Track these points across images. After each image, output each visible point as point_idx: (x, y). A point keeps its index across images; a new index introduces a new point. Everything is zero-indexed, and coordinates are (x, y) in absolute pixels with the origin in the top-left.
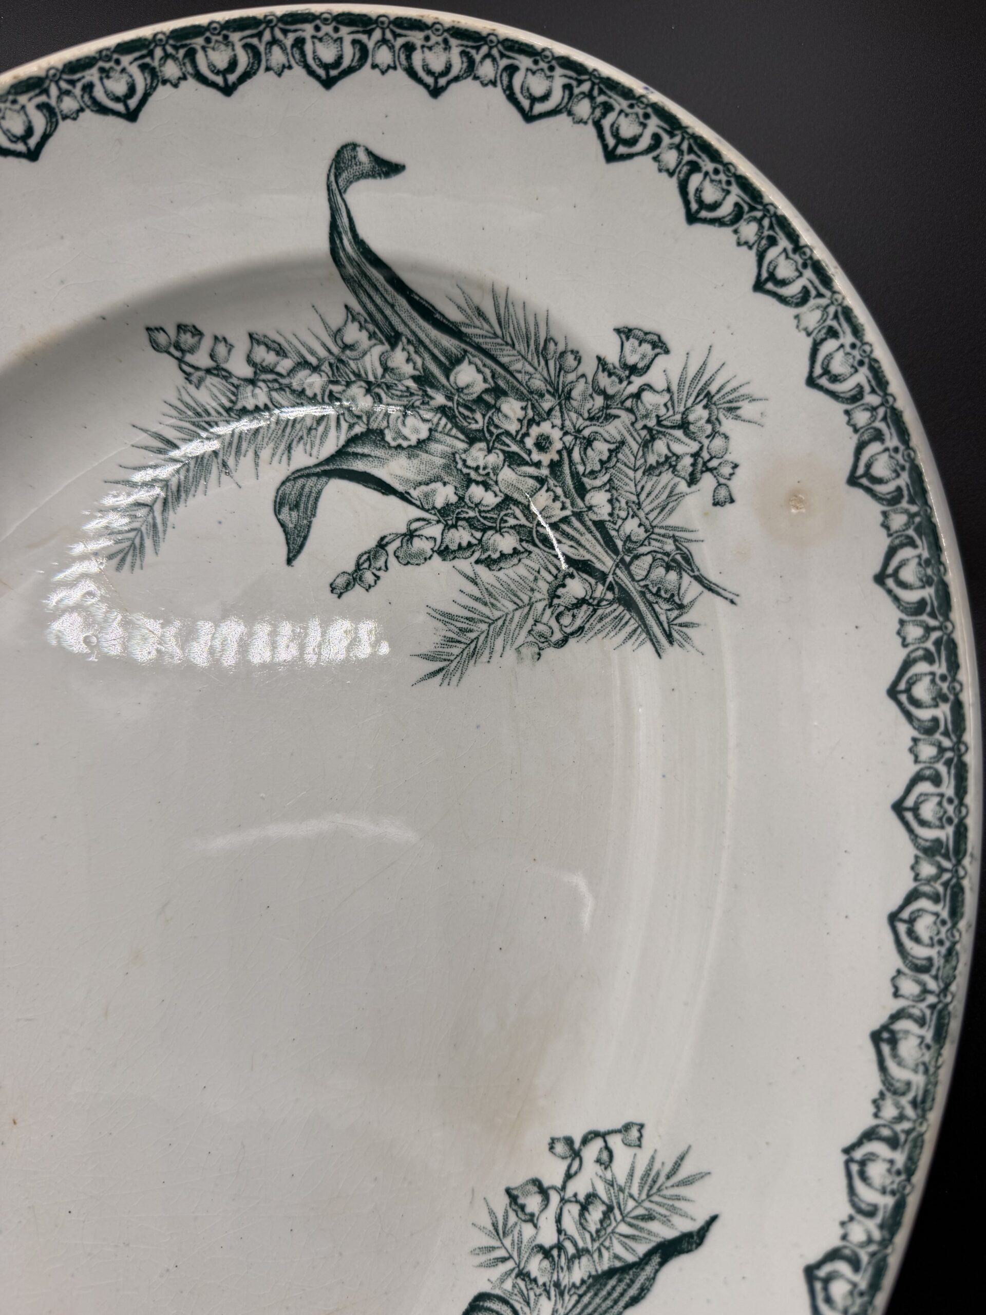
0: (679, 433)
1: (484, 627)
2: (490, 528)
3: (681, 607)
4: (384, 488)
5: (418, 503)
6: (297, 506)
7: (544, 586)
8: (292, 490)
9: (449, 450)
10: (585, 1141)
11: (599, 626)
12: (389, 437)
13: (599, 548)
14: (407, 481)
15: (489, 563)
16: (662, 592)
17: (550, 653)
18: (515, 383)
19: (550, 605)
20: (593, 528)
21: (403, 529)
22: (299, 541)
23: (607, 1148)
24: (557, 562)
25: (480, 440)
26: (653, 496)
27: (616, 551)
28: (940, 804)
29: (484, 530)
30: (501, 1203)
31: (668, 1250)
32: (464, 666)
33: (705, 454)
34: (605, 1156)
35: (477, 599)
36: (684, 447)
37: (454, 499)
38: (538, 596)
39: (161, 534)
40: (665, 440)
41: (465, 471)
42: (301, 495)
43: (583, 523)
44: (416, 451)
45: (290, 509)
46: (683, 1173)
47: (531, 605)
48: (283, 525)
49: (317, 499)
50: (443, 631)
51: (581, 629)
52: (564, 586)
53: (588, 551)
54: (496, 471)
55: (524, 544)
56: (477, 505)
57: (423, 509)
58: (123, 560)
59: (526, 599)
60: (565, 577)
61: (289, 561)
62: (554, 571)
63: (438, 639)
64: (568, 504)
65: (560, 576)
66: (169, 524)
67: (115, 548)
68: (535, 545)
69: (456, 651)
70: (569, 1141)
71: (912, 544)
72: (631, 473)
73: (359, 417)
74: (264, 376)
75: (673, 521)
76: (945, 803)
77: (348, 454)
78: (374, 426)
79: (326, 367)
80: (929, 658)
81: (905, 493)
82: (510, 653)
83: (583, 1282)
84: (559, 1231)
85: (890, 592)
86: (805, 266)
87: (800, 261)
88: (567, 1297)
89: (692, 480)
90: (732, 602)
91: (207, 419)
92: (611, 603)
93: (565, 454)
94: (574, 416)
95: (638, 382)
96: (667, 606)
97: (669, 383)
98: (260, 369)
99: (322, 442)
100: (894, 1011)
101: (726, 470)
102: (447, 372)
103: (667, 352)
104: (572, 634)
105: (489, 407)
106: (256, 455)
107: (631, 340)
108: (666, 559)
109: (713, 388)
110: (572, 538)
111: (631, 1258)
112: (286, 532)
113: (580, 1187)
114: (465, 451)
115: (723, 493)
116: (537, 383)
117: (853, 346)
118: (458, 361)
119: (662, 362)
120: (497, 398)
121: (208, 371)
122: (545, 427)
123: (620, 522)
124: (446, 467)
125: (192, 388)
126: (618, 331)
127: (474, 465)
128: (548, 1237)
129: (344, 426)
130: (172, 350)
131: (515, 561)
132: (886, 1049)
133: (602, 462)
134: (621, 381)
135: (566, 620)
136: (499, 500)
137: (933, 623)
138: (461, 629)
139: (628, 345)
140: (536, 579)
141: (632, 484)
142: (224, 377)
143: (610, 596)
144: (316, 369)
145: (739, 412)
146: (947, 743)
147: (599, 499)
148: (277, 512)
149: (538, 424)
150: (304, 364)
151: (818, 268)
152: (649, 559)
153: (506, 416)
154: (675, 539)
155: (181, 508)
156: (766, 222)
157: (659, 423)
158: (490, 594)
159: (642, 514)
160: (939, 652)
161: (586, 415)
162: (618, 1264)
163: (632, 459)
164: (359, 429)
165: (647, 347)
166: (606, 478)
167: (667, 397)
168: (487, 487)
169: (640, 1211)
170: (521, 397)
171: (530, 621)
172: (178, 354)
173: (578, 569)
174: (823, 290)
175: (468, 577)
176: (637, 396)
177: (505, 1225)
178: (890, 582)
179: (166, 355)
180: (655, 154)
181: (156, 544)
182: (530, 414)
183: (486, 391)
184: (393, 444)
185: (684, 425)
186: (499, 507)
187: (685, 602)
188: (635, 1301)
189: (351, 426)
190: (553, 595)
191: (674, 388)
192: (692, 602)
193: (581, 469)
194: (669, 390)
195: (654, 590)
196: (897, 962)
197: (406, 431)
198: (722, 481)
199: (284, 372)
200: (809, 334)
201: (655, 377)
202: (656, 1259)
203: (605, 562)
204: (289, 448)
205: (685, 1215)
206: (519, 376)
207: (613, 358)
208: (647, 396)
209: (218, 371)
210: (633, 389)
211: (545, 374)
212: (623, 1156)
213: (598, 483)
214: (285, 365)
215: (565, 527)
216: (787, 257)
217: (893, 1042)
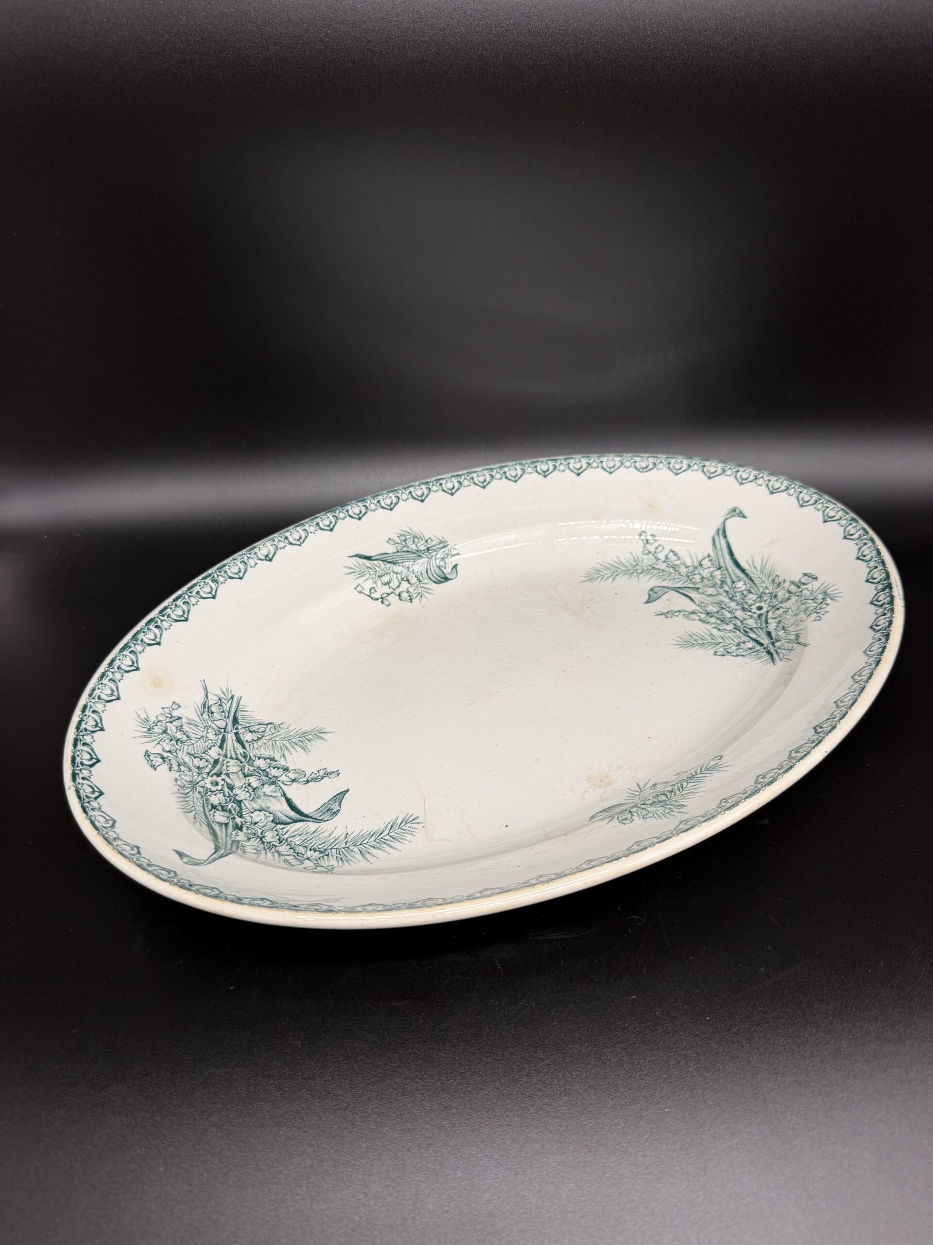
0: (169, 731)
1: (293, 740)
2: (261, 770)
3: (220, 699)
4: (289, 802)
5: (281, 790)
6: (329, 810)
7: (260, 743)
8: (326, 816)
9: (252, 803)
10: (377, 599)
11: (253, 721)
12: (272, 818)
13: (229, 742)
14: (278, 800)
15: (272, 759)
16: (222, 710)
17: (277, 722)
18: (205, 803)
19: (263, 736)
20: (224, 749)
21: (294, 783)
22: (338, 797)
23: (371, 593)
24: (248, 748)
25: (237, 800)
26: (195, 732)
27: (224, 736)
28: (203, 588)
29: (264, 770)
30: (416, 601)
31: (368, 558)
32: (311, 731)
33: (168, 720)
34: (373, 591)
35: (288, 749)
36: (172, 728)
37: (266, 786)
38: (265, 741)
39: (391, 823)
40: (175, 735)
41: (252, 793)
42: (324, 813)
43: (226, 753)
44: (265, 808)
45: (332, 810)
46: (351, 571)
47: (270, 739)
48: (340, 805)
49: (319, 809)
50: (309, 744)
51: (259, 724)
52: (252, 740)
53: (233, 744)
54: (241, 787)
55: (254, 759)
56: (259, 780)
57: (281, 788)
58: (413, 820)
59: (270, 742)
61: (347, 791)
62: (252, 746)
63: (313, 742)
64: (225, 762)
65: (251, 743)
66: (385, 825)
67: (414, 826)
68: (250, 757)
69: (310, 736)
70: (382, 602)
71: (142, 641)
72: (195, 745)
73: (276, 830)
75: (197, 719)
76: (202, 586)
77: (293, 820)
78: (273, 825)
80: (169, 616)
81: (130, 651)
82: (291, 728)
83: (399, 566)
84: (400, 583)
85: (160, 638)
86: (85, 715)
87: (86, 717)
88: (407, 566)
89: (179, 718)
90: (204, 681)
91: (339, 856)
92: (241, 725)
93: (210, 774)
94: (195, 778)
95: (165, 755)
96: (224, 705)
97: (157, 745)
99: (300, 828)
100: (261, 561)
101: (167, 710)
102: (226, 825)
103: (147, 751)
104: (264, 724)
105: (222, 807)
106: (330, 835)
107: (154, 764)
108: (210, 715)
109: (146, 730)
110: (235, 752)
111: (381, 562)
112: (341, 801)
113: (386, 589)
114: (246, 799)
115: (174, 707)
116: (197, 795)
117: (99, 689)
118: (218, 823)
119: (151, 751)
120: (216, 806)
122: (209, 786)
123: (214, 741)
124: (258, 798)
126: (155, 769)
127: (247, 793)
128: (405, 585)
129: (285, 831)
131: (262, 756)
132: (270, 556)
133: (201, 759)
134: (170, 760)
135: (263, 729)
136: (249, 778)
137: (159, 621)
138: (302, 742)
139: (157, 764)
140: (260, 746)
141: (198, 743)
143: (240, 727)
145: (146, 717)
146: (187, 597)
147: (214, 753)
148: (338, 811)
149: (210, 789)
151: (83, 710)
152: (215, 722)
153: (219, 800)
154: (202, 715)
155: (376, 828)
156: (82, 734)
157: (172, 740)
158: (281, 749)
159: (204, 734)
160: (165, 614)
161: (191, 772)
162: (385, 563)
163: (190, 747)
164: (281, 826)
165: (152, 757)
166: (203, 755)
167: (161, 742)
168: (249, 785)
169: (370, 570)
170: (207, 800)
171: (275, 735)
173: (242, 742)
174: (89, 707)
175: (285, 758)
176: (170, 752)
177: (418, 595)
178: (158, 640)
180: (88, 778)
181: (396, 820)
182: (209, 793)
183: (218, 810)
184: (272, 815)
185: (165, 732)
186: (251, 775)
187: (218, 699)
188: (386, 554)
189: (282, 829)
190: (259, 739)
191: (156, 742)
192: (216, 695)
193: (210, 766)
194: (159, 743)
195: (223, 714)
196: (249, 569)
197: (263, 817)
198: (171, 709)
200: (105, 706)
201: (159, 750)
202: (373, 558)
203: (230, 737)
205: (357, 562)
206: (202, 802)
207: (165, 767)
208: (167, 749)
210: (169, 754)
211: (191, 793)
212: (368, 585)
213: (208, 757)
215: (234, 756)
216: (87, 722)
217: (267, 556)
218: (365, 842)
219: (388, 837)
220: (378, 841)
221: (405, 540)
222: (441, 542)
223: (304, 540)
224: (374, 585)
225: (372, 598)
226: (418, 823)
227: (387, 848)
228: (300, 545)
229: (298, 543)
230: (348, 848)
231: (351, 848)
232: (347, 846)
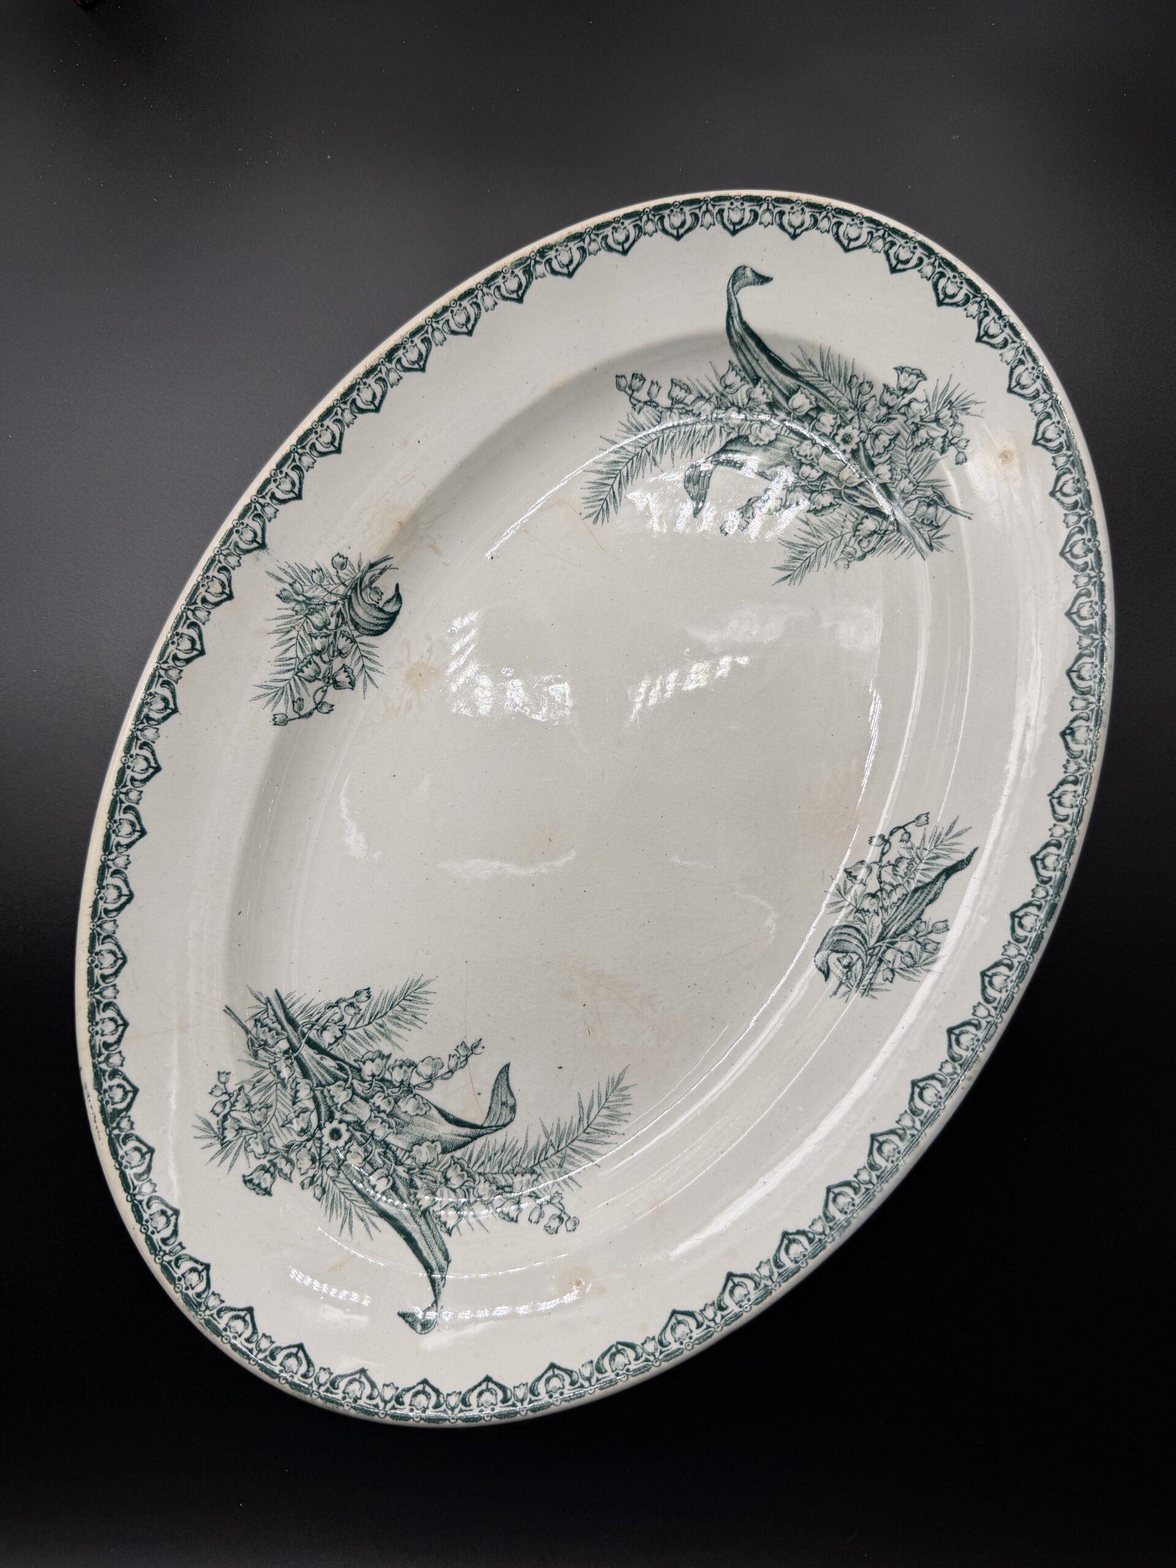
0: (934, 425)
1: (814, 550)
2: (815, 491)
3: (938, 527)
5: (771, 478)
6: (698, 482)
7: (849, 525)
8: (695, 472)
9: (788, 446)
10: (892, 833)
11: (885, 546)
12: (751, 439)
13: (884, 499)
14: (764, 465)
15: (816, 512)
16: (925, 521)
17: (855, 564)
18: (830, 404)
19: (854, 536)
20: (879, 487)
21: (762, 494)
22: (701, 503)
23: (906, 832)
24: (858, 510)
25: (807, 440)
26: (918, 464)
27: (894, 500)
28: (1091, 606)
29: (812, 492)
30: (841, 878)
31: (949, 872)
32: (804, 573)
33: (950, 436)
34: (906, 837)
35: (809, 534)
36: (937, 432)
38: (846, 530)
39: (618, 501)
40: (925, 430)
41: (799, 458)
42: (699, 476)
44: (768, 448)
45: (694, 485)
46: (954, 832)
47: (842, 536)
48: (690, 494)
49: (710, 478)
50: (790, 553)
51: (874, 549)
52: (862, 523)
53: (876, 502)
54: (818, 456)
55: (837, 500)
56: (807, 478)
57: (774, 481)
58: (597, 517)
59: (839, 533)
60: (862, 518)
61: (696, 515)
62: (856, 516)
63: (787, 558)
64: (863, 474)
65: (860, 518)
66: (623, 496)
67: (592, 510)
68: (843, 500)
69: (798, 564)
70: (881, 837)
71: (1069, 472)
72: (904, 452)
73: (733, 429)
74: (677, 406)
75: (931, 477)
76: (1094, 606)
77: (727, 451)
78: (742, 433)
79: (714, 399)
80: (1081, 531)
81: (1065, 445)
82: (831, 565)
83: (899, 899)
84: (880, 883)
85: (1058, 500)
86: (1005, 326)
87: (1002, 324)
88: (889, 910)
89: (943, 451)
90: (969, 518)
92: (892, 532)
93: (861, 444)
94: (867, 421)
95: (908, 397)
96: (929, 529)
97: (927, 397)
98: (675, 401)
99: (711, 445)
100: (1072, 718)
101: (963, 444)
102: (787, 399)
103: (925, 379)
104: (868, 552)
105: (813, 419)
106: (673, 454)
107: (904, 374)
108: (927, 500)
109: (953, 398)
110: (866, 495)
111: (927, 880)
112: (692, 498)
113: (891, 857)
114: (798, 446)
115: (961, 457)
116: (844, 403)
117: (1033, 368)
118: (795, 392)
119: (923, 385)
120: (818, 413)
121: (645, 403)
122: (848, 429)
123: (897, 482)
124: (786, 456)
125: (635, 413)
126: (896, 369)
127: (804, 454)
128: (873, 887)
129: (724, 434)
130: (627, 389)
131: (831, 510)
132: (1069, 738)
133: (885, 448)
134: (898, 397)
135: (864, 544)
136: (820, 474)
137: (1082, 512)
138: (800, 552)
139: (902, 377)
140: (845, 521)
141: (904, 458)
142: (655, 407)
143: (891, 528)
144: (708, 400)
145: (969, 411)
146: (1093, 574)
147: (883, 470)
148: (686, 486)
149: (844, 427)
150: (701, 397)
151: (1012, 327)
152: (916, 502)
153: (823, 424)
154: (933, 487)
155: (629, 487)
156: (983, 304)
157: (922, 420)
158: (817, 530)
159: (911, 476)
160: (1086, 527)
161: (875, 420)
162: (920, 885)
163: (905, 443)
164: (733, 436)
165: (913, 377)
166: (888, 456)
167: (926, 405)
168: (812, 467)
169: (932, 855)
170: (833, 412)
171: (842, 546)
172: (630, 392)
173: (870, 513)
174: (1015, 339)
175: (803, 521)
176: (908, 405)
177: (845, 889)
178: (1058, 495)
179: (623, 393)
180: (919, 268)
181: (616, 508)
182: (839, 422)
183: (811, 409)
184: (754, 443)
185: (937, 420)
186: (820, 478)
187: (940, 524)
188: (931, 901)
189: (729, 434)
190: (856, 530)
191: (930, 399)
192: (945, 523)
193: (871, 453)
194: (927, 401)
195: (920, 520)
196: (1073, 693)
197: (762, 436)
198: (960, 450)
199: (689, 403)
200: (1008, 364)
201: (918, 394)
202: (943, 877)
203: (888, 508)
204: (692, 448)
205: (958, 852)
206: (832, 399)
207: (893, 384)
208: (914, 405)
209: (651, 403)
210: (905, 401)
211: (849, 397)
212: (916, 833)
213: (882, 460)
214: (690, 398)
215: (861, 488)
216: (995, 322)
217: (1073, 733)
218: (629, 465)
219: (610, 482)
220: (617, 472)
221: (924, 947)
222: (870, 988)
223: (1052, 806)
224: (909, 845)
225: (899, 828)
226: (590, 516)
227: (600, 467)
228: (1050, 795)
229: (1056, 794)
230: (642, 448)
231: (639, 450)
232: (644, 450)
